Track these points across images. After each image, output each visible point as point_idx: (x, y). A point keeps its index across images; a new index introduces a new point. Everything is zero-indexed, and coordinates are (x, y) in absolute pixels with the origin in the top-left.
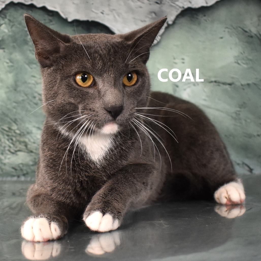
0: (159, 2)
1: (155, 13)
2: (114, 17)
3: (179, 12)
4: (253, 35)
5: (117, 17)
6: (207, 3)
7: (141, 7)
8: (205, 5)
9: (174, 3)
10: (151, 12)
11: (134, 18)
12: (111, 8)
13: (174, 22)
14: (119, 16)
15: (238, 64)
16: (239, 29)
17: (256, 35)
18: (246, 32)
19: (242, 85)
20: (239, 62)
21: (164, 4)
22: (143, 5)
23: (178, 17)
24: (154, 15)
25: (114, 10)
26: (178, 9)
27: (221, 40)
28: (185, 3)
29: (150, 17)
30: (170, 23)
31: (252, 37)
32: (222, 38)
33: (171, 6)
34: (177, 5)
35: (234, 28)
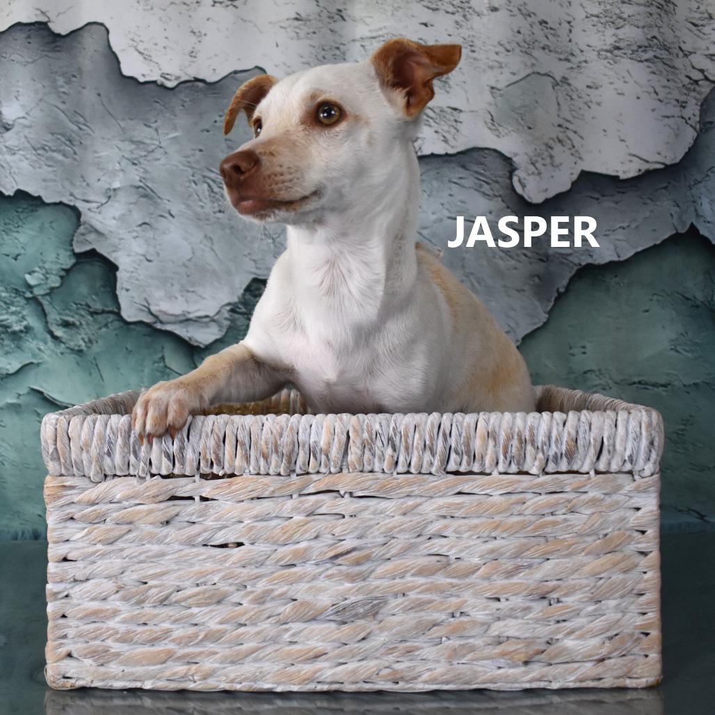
0: (545, 259)
1: (538, 277)
2: (472, 284)
3: (573, 272)
4: (700, 303)
5: (476, 284)
6: (619, 256)
7: (516, 268)
8: (615, 259)
9: (566, 259)
10: (533, 276)
11: (504, 286)
12: (467, 271)
13: (567, 289)
14: (479, 283)
15: (677, 351)
16: (677, 295)
17: (702, 302)
18: (688, 299)
19: (685, 386)
20: (679, 348)
21: (552, 261)
22: (519, 265)
23: (572, 280)
24: (537, 280)
25: (471, 273)
26: (572, 268)
27: (646, 314)
28: (583, 258)
29: (532, 283)
30: (562, 290)
31: (698, 307)
32: (647, 311)
33: (562, 263)
34: (571, 262)
35: (668, 295)
